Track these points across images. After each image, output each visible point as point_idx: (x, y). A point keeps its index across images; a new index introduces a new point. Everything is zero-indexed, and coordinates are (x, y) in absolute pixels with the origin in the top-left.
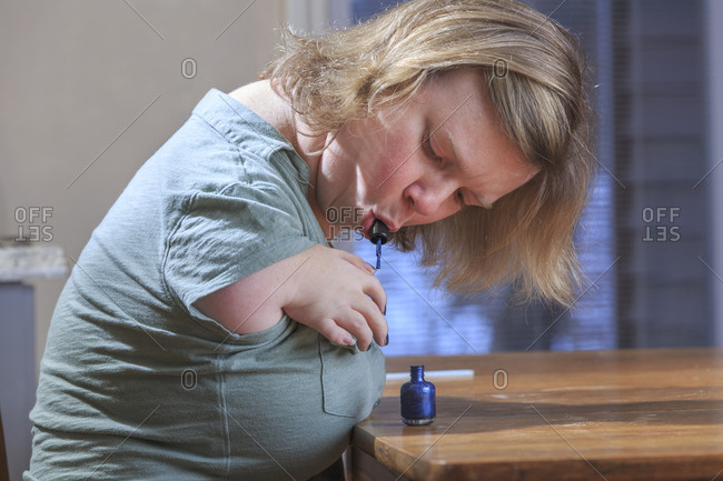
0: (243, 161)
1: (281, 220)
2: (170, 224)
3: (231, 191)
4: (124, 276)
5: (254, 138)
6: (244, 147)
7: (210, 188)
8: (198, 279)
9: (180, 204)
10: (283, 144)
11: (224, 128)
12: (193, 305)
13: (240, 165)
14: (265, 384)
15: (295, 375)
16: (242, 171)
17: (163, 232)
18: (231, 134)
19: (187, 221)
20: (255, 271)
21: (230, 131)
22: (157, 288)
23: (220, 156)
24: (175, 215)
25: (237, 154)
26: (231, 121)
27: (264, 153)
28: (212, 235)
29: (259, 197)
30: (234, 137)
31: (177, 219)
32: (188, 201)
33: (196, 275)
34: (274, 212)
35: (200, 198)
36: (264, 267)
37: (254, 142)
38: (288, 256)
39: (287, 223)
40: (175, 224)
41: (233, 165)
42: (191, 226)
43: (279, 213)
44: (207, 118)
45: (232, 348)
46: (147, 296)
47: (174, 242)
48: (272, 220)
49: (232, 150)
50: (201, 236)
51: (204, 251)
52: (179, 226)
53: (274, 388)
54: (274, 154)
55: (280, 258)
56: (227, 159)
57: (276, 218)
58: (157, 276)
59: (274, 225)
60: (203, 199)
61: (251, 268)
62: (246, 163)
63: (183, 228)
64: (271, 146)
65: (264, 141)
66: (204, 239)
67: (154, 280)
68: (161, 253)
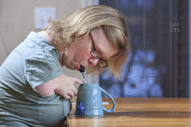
2: (27, 66)
3: (43, 59)
4: (14, 79)
5: (46, 46)
6: (44, 48)
7: (37, 58)
10: (54, 48)
11: (38, 43)
12: (35, 88)
13: (44, 53)
14: (50, 108)
15: (58, 106)
16: (45, 55)
17: (25, 68)
18: (40, 44)
19: (31, 66)
20: (50, 80)
22: (24, 83)
25: (43, 50)
26: (40, 41)
27: (49, 50)
30: (41, 45)
31: (29, 65)
33: (35, 80)
34: (54, 65)
35: (36, 60)
37: (46, 47)
40: (29, 66)
41: (42, 53)
42: (33, 67)
44: (33, 39)
45: (42, 99)
46: (21, 84)
47: (28, 71)
49: (41, 49)
51: (37, 74)
53: (52, 109)
54: (51, 50)
55: (56, 77)
56: (41, 51)
58: (24, 79)
63: (30, 68)
64: (51, 48)
65: (49, 47)
66: (37, 71)
67: (23, 81)
68: (25, 73)
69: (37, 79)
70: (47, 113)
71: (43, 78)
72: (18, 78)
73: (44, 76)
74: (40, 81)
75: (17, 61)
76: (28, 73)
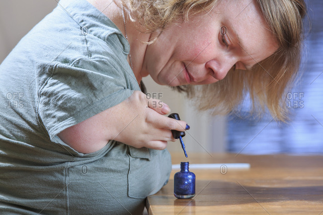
0: (87, 41)
1: (108, 83)
2: (41, 82)
3: (78, 63)
5: (97, 26)
7: (66, 61)
8: (55, 120)
9: (47, 70)
10: (115, 30)
11: (79, 19)
13: (85, 45)
14: (93, 178)
15: (112, 174)
16: (86, 49)
17: (37, 86)
18: (83, 23)
19: (51, 81)
20: (90, 117)
21: (82, 21)
22: (34, 122)
23: (74, 39)
24: (44, 77)
25: (83, 37)
26: (83, 15)
27: (103, 36)
28: (65, 92)
29: (96, 67)
30: (85, 25)
31: (45, 79)
32: (52, 69)
33: (54, 117)
34: (104, 78)
35: (59, 67)
36: (96, 114)
38: (111, 106)
39: (112, 84)
40: (44, 82)
41: (80, 44)
42: (53, 84)
43: (107, 78)
46: (26, 126)
47: (43, 94)
48: (102, 83)
49: (81, 35)
50: (59, 92)
51: (60, 102)
52: (46, 84)
54: (109, 36)
55: (106, 108)
56: (78, 41)
57: (104, 82)
58: (34, 114)
59: (103, 87)
60: (61, 68)
61: (87, 115)
62: (89, 43)
63: (48, 85)
64: (107, 31)
65: (104, 28)
66: (60, 95)
67: (32, 117)
68: (36, 100)
69: (61, 114)
70: (85, 190)
71: (75, 112)
72: (22, 110)
73: (75, 107)
74: (67, 118)
75: (20, 68)
76: (42, 98)
